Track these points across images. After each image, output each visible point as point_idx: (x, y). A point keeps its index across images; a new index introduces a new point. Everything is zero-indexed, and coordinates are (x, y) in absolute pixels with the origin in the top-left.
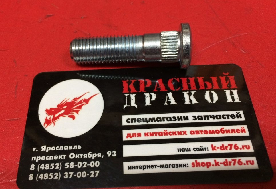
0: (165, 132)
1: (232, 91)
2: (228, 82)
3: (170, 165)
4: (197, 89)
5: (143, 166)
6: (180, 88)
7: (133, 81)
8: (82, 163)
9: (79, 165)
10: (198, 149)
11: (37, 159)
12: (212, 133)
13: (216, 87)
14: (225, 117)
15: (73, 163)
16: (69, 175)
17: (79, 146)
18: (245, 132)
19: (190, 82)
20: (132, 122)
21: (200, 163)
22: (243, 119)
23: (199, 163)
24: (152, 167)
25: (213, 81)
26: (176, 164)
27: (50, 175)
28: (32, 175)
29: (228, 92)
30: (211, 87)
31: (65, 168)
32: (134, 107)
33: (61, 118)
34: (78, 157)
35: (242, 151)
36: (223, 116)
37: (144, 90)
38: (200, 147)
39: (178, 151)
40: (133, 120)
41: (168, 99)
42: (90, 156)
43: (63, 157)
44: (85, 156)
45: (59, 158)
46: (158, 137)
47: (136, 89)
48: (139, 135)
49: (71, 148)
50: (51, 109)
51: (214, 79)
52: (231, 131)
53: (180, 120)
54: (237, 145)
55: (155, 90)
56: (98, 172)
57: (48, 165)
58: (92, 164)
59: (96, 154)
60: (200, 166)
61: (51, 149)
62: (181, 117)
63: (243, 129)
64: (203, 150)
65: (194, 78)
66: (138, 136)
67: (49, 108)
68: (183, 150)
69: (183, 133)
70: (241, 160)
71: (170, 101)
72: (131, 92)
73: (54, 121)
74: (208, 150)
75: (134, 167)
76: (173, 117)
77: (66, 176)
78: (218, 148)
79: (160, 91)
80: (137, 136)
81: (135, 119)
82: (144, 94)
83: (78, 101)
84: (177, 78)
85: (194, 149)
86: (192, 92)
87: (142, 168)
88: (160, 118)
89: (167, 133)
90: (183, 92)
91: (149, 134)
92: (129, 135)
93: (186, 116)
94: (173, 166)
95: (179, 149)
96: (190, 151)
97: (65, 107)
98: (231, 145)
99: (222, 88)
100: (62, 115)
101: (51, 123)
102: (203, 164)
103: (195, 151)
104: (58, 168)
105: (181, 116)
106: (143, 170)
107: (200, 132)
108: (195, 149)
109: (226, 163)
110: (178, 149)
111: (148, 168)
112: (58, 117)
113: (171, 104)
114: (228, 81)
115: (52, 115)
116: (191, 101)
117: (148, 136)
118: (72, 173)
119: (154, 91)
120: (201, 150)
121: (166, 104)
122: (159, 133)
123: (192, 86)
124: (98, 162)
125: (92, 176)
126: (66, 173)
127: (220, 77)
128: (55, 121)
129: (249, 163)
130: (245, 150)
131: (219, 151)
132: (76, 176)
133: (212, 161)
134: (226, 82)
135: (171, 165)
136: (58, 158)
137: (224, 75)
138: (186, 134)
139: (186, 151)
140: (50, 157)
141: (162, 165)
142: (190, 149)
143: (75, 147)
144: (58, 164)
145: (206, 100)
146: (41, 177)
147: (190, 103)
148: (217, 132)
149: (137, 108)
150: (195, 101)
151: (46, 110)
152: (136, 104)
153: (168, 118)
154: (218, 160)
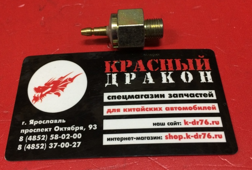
1: (206, 72)
2: (203, 64)
3: (145, 137)
5: (121, 138)
10: (171, 124)
11: (26, 131)
14: (198, 95)
15: (58, 135)
19: (168, 64)
20: (112, 99)
22: (215, 98)
23: (172, 136)
24: (129, 139)
26: (151, 137)
27: (37, 146)
28: (21, 146)
31: (51, 139)
35: (212, 126)
38: (173, 122)
39: (154, 125)
44: (69, 129)
45: (45, 131)
56: (79, 143)
59: (78, 127)
60: (172, 138)
62: (158, 95)
63: (214, 107)
64: (176, 125)
70: (210, 134)
71: (149, 80)
73: (41, 98)
74: (181, 125)
76: (150, 95)
79: (140, 71)
80: (116, 111)
83: (64, 80)
84: (156, 60)
86: (169, 72)
87: (120, 139)
88: (139, 96)
89: (144, 109)
91: (127, 110)
92: (109, 111)
94: (148, 138)
96: (164, 125)
100: (48, 93)
104: (44, 139)
106: (121, 141)
108: (169, 124)
109: (196, 137)
110: (153, 123)
111: (126, 140)
112: (45, 95)
117: (126, 111)
120: (175, 125)
122: (137, 109)
123: (169, 67)
124: (80, 134)
126: (51, 144)
127: (196, 59)
131: (191, 126)
132: (60, 147)
133: (184, 134)
137: (200, 58)
139: (161, 125)
142: (164, 123)
148: (190, 108)
150: (171, 81)
152: (117, 83)
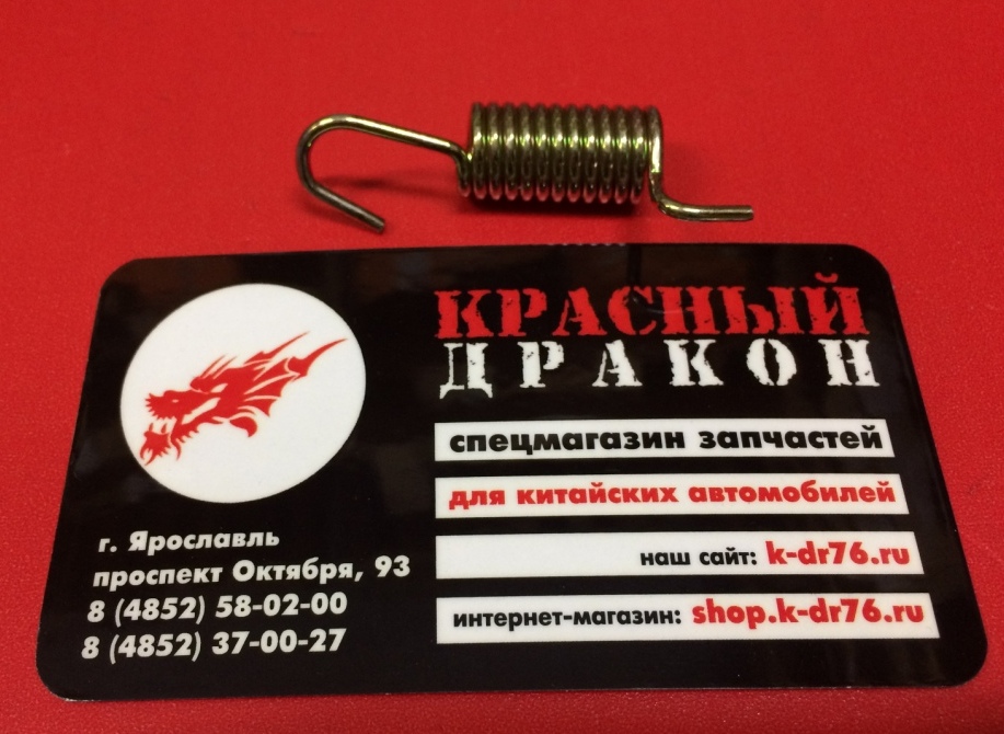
0: (597, 489)
4: (718, 332)
6: (653, 325)
7: (477, 295)
8: (282, 599)
9: (271, 606)
12: (771, 499)
13: (790, 324)
16: (232, 642)
17: (269, 535)
18: (892, 499)
21: (726, 608)
25: (778, 301)
29: (832, 348)
30: (772, 328)
32: (481, 392)
33: (204, 427)
34: (268, 578)
36: (814, 435)
37: (520, 330)
40: (477, 443)
41: (610, 364)
42: (310, 572)
43: (209, 575)
46: (568, 509)
47: (487, 325)
48: (498, 497)
49: (239, 540)
50: (170, 394)
51: (783, 296)
52: (840, 494)
53: (654, 445)
54: (862, 547)
55: (561, 331)
57: (156, 602)
58: (320, 603)
61: (166, 546)
65: (707, 290)
66: (492, 504)
67: (159, 393)
68: (661, 558)
69: (661, 495)
72: (469, 335)
75: (475, 616)
77: (220, 647)
78: (791, 555)
81: (481, 439)
82: (520, 344)
85: (703, 555)
90: (666, 342)
93: (677, 433)
95: (647, 556)
97: (219, 388)
98: (840, 547)
99: (813, 332)
101: (169, 447)
102: (736, 615)
103: (707, 563)
105: (657, 431)
107: (726, 495)
113: (618, 384)
114: (835, 304)
115: (170, 417)
116: (694, 375)
118: (242, 636)
119: (554, 334)
121: (600, 383)
125: (318, 647)
128: (183, 441)
129: (904, 615)
130: (893, 568)
134: (829, 308)
135: (614, 613)
136: (192, 578)
138: (674, 500)
140: (164, 573)
141: (582, 614)
144: (190, 601)
145: (751, 373)
146: (128, 648)
147: (692, 383)
149: (490, 394)
151: (148, 397)
153: (606, 436)
154: (792, 600)
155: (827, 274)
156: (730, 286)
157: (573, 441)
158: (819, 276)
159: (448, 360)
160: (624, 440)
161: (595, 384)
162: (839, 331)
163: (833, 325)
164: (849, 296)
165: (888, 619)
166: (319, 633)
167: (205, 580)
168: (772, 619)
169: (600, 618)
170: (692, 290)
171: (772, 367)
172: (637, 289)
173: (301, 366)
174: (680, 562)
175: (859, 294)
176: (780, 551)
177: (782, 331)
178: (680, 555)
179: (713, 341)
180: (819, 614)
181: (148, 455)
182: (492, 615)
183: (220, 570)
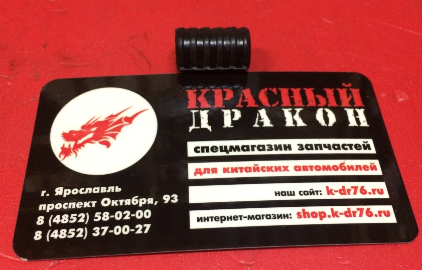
0: (256, 167)
1: (357, 110)
2: (350, 97)
4: (304, 106)
5: (221, 217)
6: (278, 103)
7: (204, 91)
8: (123, 213)
9: (118, 216)
10: (306, 193)
12: (327, 170)
13: (333, 103)
14: (346, 147)
15: (108, 213)
16: (101, 231)
17: (117, 187)
18: (376, 169)
19: (293, 95)
20: (203, 151)
21: (310, 212)
22: (373, 151)
23: (308, 213)
24: (235, 218)
25: (327, 94)
26: (273, 215)
27: (70, 232)
28: (40, 232)
29: (350, 112)
30: (325, 103)
31: (95, 220)
32: (206, 129)
33: (87, 145)
34: (117, 205)
35: (373, 197)
36: (344, 145)
37: (223, 105)
38: (309, 190)
39: (276, 195)
40: (205, 149)
41: (260, 118)
42: (135, 202)
43: (91, 204)
44: (128, 202)
45: (85, 206)
46: (244, 175)
47: (209, 103)
48: (215, 171)
49: (103, 190)
50: (72, 132)
51: (330, 92)
52: (355, 168)
53: (279, 149)
54: (365, 188)
55: (239, 105)
56: (148, 226)
57: (67, 216)
58: (139, 214)
59: (145, 199)
60: (309, 217)
61: (71, 193)
62: (280, 146)
63: (373, 165)
64: (314, 194)
65: (299, 90)
66: (212, 173)
67: (67, 131)
68: (283, 193)
69: (282, 169)
70: (371, 210)
71: (263, 122)
72: (201, 107)
73: (76, 150)
74: (321, 194)
75: (206, 218)
76: (267, 145)
77: (96, 233)
78: (336, 191)
79: (247, 106)
81: (207, 148)
82: (223, 110)
83: (115, 120)
84: (272, 89)
85: (300, 192)
86: (296, 109)
87: (220, 219)
88: (248, 147)
89: (258, 168)
90: (283, 109)
91: (230, 170)
92: (198, 171)
93: (288, 145)
94: (268, 217)
95: (277, 192)
96: (294, 195)
97: (94, 129)
98: (356, 188)
99: (342, 106)
100: (88, 141)
101: (72, 153)
102: (314, 215)
103: (302, 195)
104: (83, 221)
105: (280, 144)
107: (309, 168)
108: (302, 193)
112: (82, 145)
113: (264, 126)
114: (351, 95)
115: (72, 141)
116: (295, 122)
117: (229, 172)
118: (106, 229)
119: (237, 106)
120: (311, 194)
121: (256, 125)
122: (246, 168)
123: (296, 101)
124: (149, 211)
125: (139, 232)
127: (339, 90)
128: (78, 151)
129: (383, 214)
130: (377, 196)
131: (338, 196)
132: (113, 233)
133: (327, 209)
134: (348, 97)
135: (264, 215)
136: (83, 206)
137: (345, 87)
138: (288, 171)
139: (288, 195)
140: (70, 204)
141: (251, 216)
142: (294, 192)
143: (111, 189)
144: (83, 215)
145: (318, 122)
146: (55, 235)
147: (294, 125)
148: (335, 168)
149: (211, 130)
150: (300, 123)
151: (62, 133)
152: (209, 125)
153: (259, 146)
154: (337, 209)
155: (347, 84)
156: (308, 88)
157: (245, 148)
158: (344, 84)
159: (192, 117)
160: (267, 148)
161: (254, 126)
162: (352, 105)
163: (350, 104)
164: (356, 93)
165: (376, 216)
166: (140, 226)
167: (89, 206)
168: (329, 216)
169: (259, 217)
170: (293, 90)
171: (326, 119)
172: (270, 89)
173: (129, 120)
174: (291, 195)
175: (360, 91)
176: (332, 190)
177: (329, 105)
178: (291, 192)
179: (302, 109)
180: (348, 214)
181: (63, 156)
182: (213, 217)
183: (95, 202)
